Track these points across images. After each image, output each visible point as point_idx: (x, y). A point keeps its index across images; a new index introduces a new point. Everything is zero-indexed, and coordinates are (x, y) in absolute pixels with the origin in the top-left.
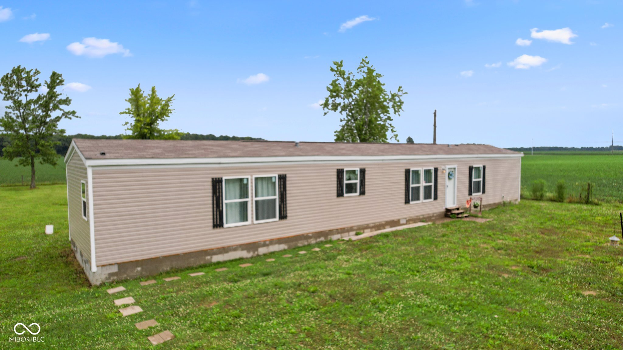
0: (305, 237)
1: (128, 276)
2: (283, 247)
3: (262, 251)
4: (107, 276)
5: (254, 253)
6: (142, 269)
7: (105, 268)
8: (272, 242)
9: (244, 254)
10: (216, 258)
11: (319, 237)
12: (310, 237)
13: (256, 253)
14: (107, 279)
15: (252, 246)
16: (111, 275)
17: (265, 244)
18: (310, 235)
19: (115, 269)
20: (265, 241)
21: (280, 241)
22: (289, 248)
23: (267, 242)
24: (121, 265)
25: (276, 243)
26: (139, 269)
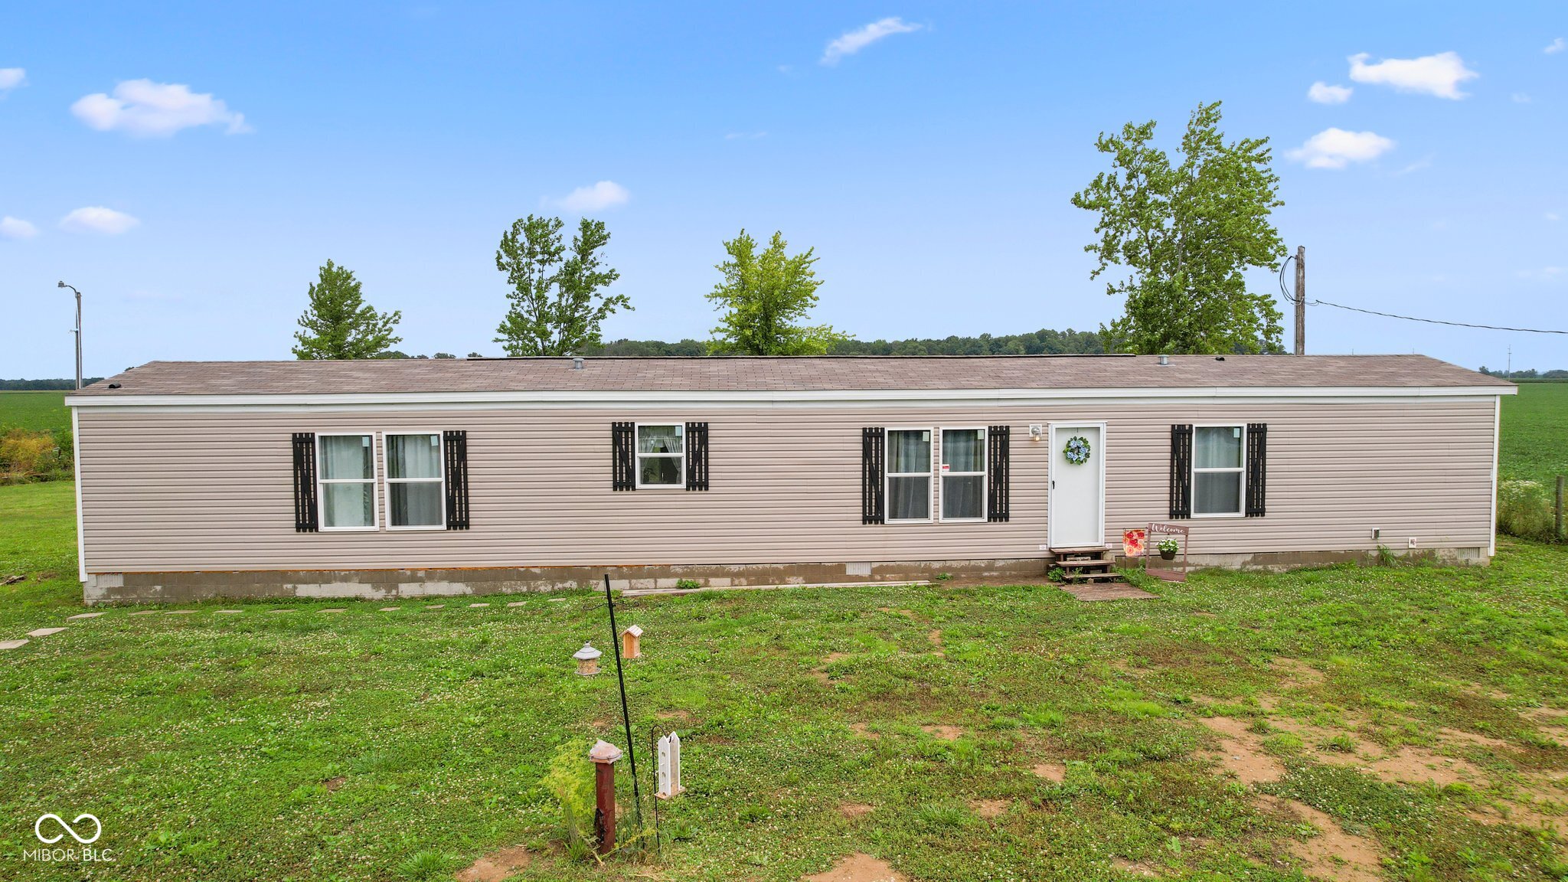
0: (524, 574)
1: (139, 597)
2: (459, 588)
3: (407, 590)
4: (104, 591)
5: (389, 591)
6: (164, 588)
7: (102, 578)
8: (431, 574)
9: (366, 591)
10: (304, 590)
11: (563, 580)
12: (536, 577)
13: (394, 592)
14: (104, 597)
15: (386, 578)
16: (111, 591)
17: (413, 577)
18: (537, 571)
19: (118, 582)
20: (414, 571)
21: (452, 575)
22: (476, 593)
23: (421, 574)
24: (127, 576)
25: (441, 579)
26: (158, 588)
